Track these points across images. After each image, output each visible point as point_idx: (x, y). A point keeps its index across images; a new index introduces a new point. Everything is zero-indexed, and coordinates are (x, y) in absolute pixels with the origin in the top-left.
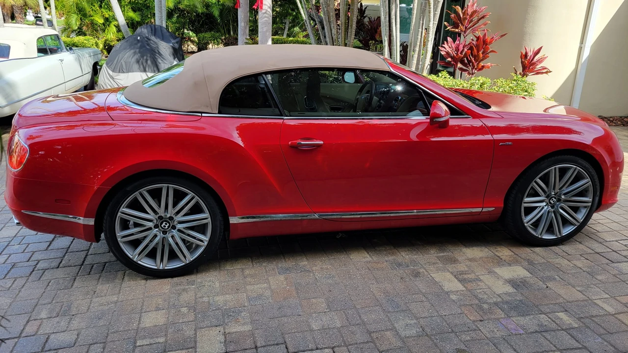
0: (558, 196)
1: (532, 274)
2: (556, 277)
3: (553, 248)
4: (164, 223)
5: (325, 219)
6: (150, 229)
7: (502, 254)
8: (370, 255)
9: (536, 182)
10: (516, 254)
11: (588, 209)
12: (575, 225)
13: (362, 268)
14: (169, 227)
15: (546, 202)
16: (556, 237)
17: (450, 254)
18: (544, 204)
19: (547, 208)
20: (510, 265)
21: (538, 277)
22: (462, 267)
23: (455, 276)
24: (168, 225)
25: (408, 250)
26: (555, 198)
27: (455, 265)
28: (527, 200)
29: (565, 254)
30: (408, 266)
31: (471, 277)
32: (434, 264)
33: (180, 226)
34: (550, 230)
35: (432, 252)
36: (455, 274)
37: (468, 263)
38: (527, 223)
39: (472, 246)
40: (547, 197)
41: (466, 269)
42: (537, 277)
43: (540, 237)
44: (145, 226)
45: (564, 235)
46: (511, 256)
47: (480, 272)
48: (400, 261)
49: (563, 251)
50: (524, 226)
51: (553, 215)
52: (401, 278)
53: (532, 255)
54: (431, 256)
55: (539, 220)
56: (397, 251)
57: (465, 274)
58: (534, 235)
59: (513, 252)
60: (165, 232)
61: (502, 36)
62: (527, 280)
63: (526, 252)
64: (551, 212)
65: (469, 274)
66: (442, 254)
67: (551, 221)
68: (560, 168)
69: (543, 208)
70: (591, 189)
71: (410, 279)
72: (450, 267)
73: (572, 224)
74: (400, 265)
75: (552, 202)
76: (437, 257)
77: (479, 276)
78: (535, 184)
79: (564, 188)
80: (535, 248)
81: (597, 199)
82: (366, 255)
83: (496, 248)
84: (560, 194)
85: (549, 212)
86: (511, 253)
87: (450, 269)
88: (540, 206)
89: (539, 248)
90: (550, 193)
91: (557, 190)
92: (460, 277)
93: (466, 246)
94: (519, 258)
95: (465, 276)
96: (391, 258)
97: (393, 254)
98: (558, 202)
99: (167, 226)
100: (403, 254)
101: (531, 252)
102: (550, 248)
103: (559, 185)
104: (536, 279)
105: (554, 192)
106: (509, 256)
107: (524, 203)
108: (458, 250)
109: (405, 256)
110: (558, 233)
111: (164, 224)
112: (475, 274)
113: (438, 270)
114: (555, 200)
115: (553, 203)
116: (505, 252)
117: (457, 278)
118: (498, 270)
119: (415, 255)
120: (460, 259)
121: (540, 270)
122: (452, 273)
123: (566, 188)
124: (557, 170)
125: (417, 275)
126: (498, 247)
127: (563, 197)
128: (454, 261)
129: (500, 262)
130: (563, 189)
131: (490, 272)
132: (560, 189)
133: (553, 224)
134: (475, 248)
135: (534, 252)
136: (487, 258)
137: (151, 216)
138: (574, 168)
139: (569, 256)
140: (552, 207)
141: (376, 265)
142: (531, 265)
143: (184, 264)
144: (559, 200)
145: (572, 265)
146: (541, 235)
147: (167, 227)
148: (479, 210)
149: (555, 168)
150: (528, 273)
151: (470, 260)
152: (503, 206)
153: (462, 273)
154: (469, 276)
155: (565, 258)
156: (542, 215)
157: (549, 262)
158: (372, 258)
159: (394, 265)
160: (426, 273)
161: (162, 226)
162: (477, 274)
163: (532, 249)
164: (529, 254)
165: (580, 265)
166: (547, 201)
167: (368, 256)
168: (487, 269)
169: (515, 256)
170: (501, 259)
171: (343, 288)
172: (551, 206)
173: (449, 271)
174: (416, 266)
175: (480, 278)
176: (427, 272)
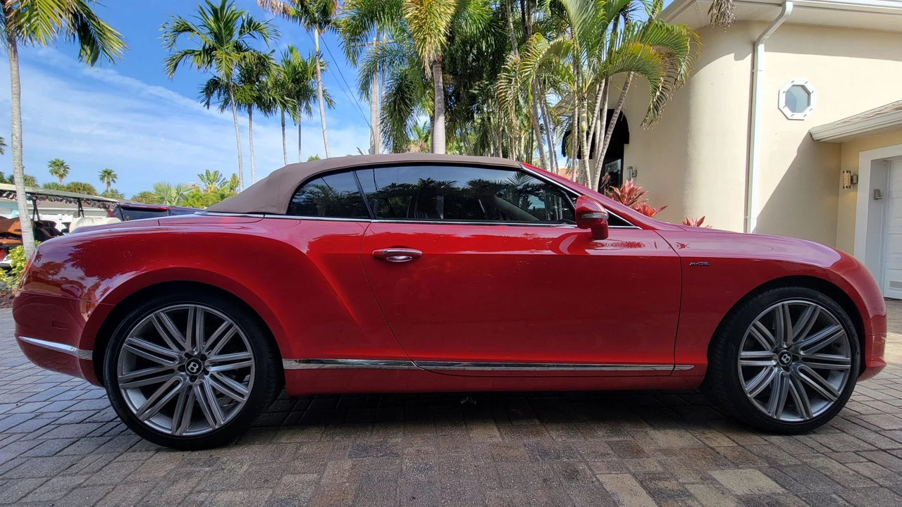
0: (792, 351)
1: (784, 487)
2: (834, 496)
3: (801, 437)
4: (193, 363)
5: (430, 371)
6: (171, 371)
7: (718, 445)
8: (501, 433)
9: (755, 326)
10: (740, 445)
11: (848, 375)
12: (829, 400)
13: (483, 455)
14: (198, 370)
15: (775, 360)
16: (803, 420)
17: (629, 439)
18: (774, 363)
19: (779, 371)
20: (737, 466)
21: (799, 494)
22: (652, 465)
23: (641, 483)
24: (197, 366)
25: (563, 429)
26: (789, 355)
27: (640, 461)
28: (744, 354)
29: (826, 449)
30: (558, 457)
31: (670, 487)
32: (604, 455)
33: (213, 370)
34: (790, 407)
35: (600, 433)
36: (640, 477)
37: (662, 457)
38: (751, 393)
39: (665, 428)
40: (776, 351)
41: (660, 469)
42: (797, 495)
43: (775, 417)
44: (163, 366)
45: (814, 415)
46: (733, 449)
47: (686, 478)
48: (546, 445)
49: (821, 444)
50: (747, 397)
51: (790, 382)
52: (545, 480)
53: (769, 448)
54: (599, 440)
55: (768, 389)
56: (544, 429)
57: (660, 479)
58: (764, 414)
59: (734, 441)
60: (193, 378)
61: (662, 209)
62: (782, 499)
63: (756, 443)
64: (786, 376)
65: (666, 479)
66: (616, 439)
67: (789, 393)
68: (790, 306)
69: (771, 370)
70: (846, 341)
71: (560, 484)
72: (631, 463)
73: (823, 398)
74: (545, 453)
75: (784, 360)
76: (609, 443)
77: (686, 486)
78: (754, 329)
79: (801, 339)
80: (770, 437)
81: (858, 357)
82: (496, 432)
83: (704, 433)
84: (797, 349)
85: (782, 377)
86: (732, 444)
87: (631, 468)
88: (767, 367)
89: (776, 437)
90: (781, 346)
91: (790, 342)
92: (652, 486)
93: (654, 428)
94: (750, 454)
95: (661, 485)
96: (532, 440)
97: (538, 433)
98: (793, 361)
99: (195, 368)
100: (554, 434)
101: (766, 443)
102: (796, 437)
103: (794, 333)
104: (796, 498)
105: (786, 345)
106: (729, 449)
107: (742, 359)
108: (643, 434)
109: (555, 438)
110: (805, 414)
111: (191, 366)
112: (677, 480)
113: (611, 468)
114: (789, 357)
115: (786, 362)
116: (721, 442)
117: (645, 488)
118: (716, 474)
119: (573, 437)
120: (646, 449)
121: (796, 481)
122: (635, 476)
123: (805, 338)
124: (787, 309)
125: (572, 475)
126: (707, 432)
127: (802, 353)
128: (637, 452)
129: (719, 460)
130: (799, 340)
131: (706, 479)
132: (795, 340)
133: (794, 397)
134: (670, 432)
135: (771, 443)
136: (692, 449)
137: (174, 352)
138: (813, 307)
139: (837, 454)
140: (787, 369)
141: (506, 451)
142: (775, 469)
143: (211, 429)
144: (795, 358)
145: (851, 472)
146: (776, 414)
147: (195, 371)
148: (670, 368)
149: (783, 306)
150: (777, 485)
151: (666, 452)
152: (706, 362)
153: (654, 477)
154: (667, 484)
155: (830, 458)
156: (772, 381)
157: (806, 463)
158: (503, 439)
159: (536, 453)
160: (589, 472)
161: (189, 368)
162: (680, 481)
163: (766, 438)
164: (764, 447)
165: (868, 474)
166: (777, 357)
167: (498, 435)
168: (698, 472)
169: (740, 449)
170: (718, 453)
171: (438, 493)
172: (783, 367)
173: (630, 472)
174: (572, 458)
175: (688, 491)
176: (591, 470)
